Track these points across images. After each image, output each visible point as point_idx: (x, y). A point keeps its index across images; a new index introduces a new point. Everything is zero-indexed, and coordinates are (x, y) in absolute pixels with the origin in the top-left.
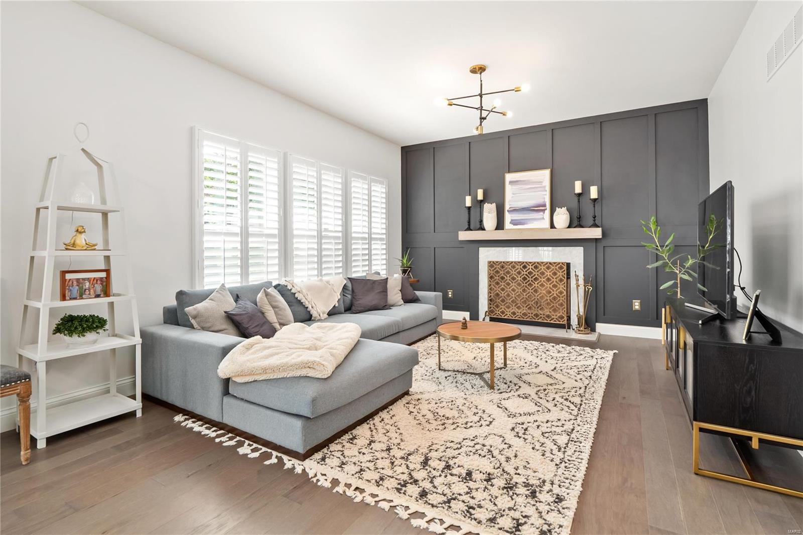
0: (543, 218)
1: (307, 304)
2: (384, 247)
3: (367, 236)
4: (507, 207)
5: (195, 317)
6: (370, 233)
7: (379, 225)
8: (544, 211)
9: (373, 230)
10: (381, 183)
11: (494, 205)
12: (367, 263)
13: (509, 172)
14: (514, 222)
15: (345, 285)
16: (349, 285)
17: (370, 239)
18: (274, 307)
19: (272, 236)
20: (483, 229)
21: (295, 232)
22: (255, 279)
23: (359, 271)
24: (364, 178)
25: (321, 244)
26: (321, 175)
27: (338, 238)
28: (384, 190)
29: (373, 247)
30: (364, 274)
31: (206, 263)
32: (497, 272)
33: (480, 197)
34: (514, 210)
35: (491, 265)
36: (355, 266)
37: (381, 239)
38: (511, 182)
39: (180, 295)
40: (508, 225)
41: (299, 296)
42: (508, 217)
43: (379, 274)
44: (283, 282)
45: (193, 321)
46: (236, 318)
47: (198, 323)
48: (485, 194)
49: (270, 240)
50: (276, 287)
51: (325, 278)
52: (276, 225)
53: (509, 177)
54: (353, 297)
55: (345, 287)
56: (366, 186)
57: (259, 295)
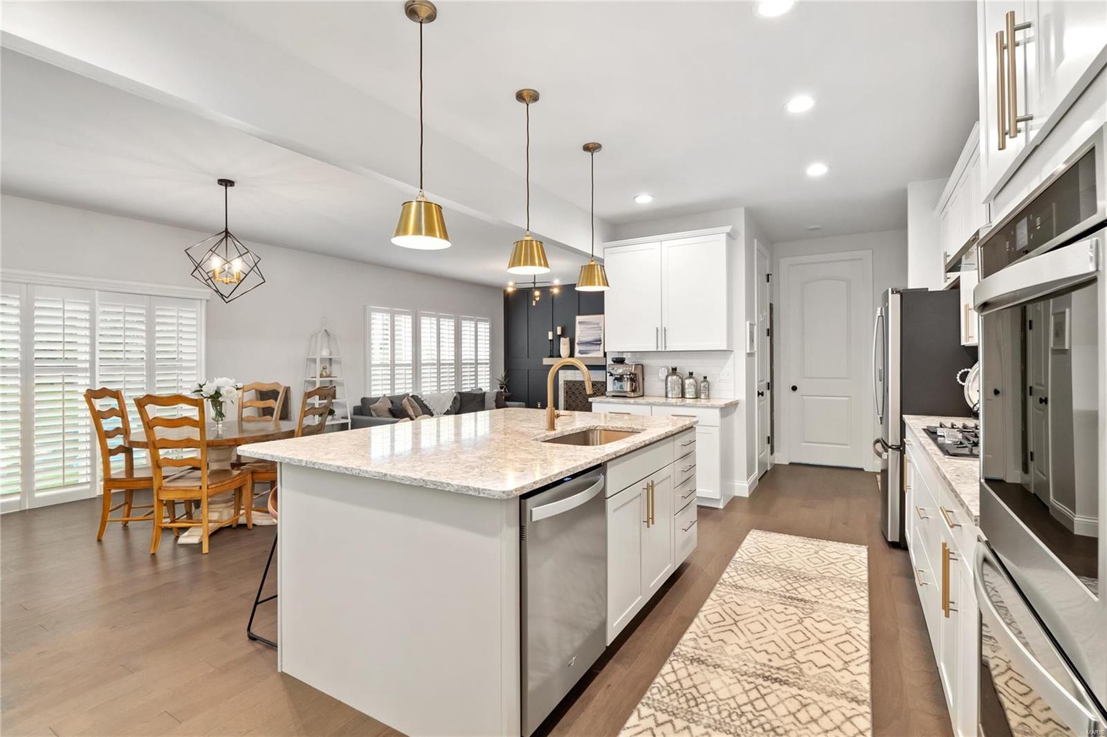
0: (599, 350)
1: (430, 408)
2: (488, 369)
3: (473, 361)
4: (577, 341)
5: (374, 410)
6: (476, 360)
7: (484, 354)
8: (600, 344)
9: (479, 358)
10: (486, 321)
11: (568, 338)
12: (474, 381)
13: (579, 315)
14: (581, 352)
15: (455, 397)
16: (459, 396)
17: (477, 364)
18: (412, 407)
19: (408, 365)
20: (560, 357)
21: (423, 362)
22: (399, 391)
23: (467, 387)
24: (471, 320)
25: (440, 368)
26: (439, 321)
27: (452, 364)
28: (488, 326)
29: (479, 369)
30: (470, 390)
31: (373, 383)
32: (570, 388)
33: (559, 332)
34: (581, 344)
35: (567, 383)
36: (465, 384)
37: (486, 364)
38: (579, 323)
39: (363, 400)
40: (577, 354)
41: (425, 402)
42: (577, 348)
43: (481, 389)
44: (415, 394)
45: (373, 413)
46: (394, 412)
47: (376, 413)
48: (563, 330)
49: (407, 368)
50: (412, 397)
51: (442, 392)
52: (411, 358)
53: (579, 318)
54: (461, 405)
55: (455, 398)
56: (473, 325)
57: (404, 400)
